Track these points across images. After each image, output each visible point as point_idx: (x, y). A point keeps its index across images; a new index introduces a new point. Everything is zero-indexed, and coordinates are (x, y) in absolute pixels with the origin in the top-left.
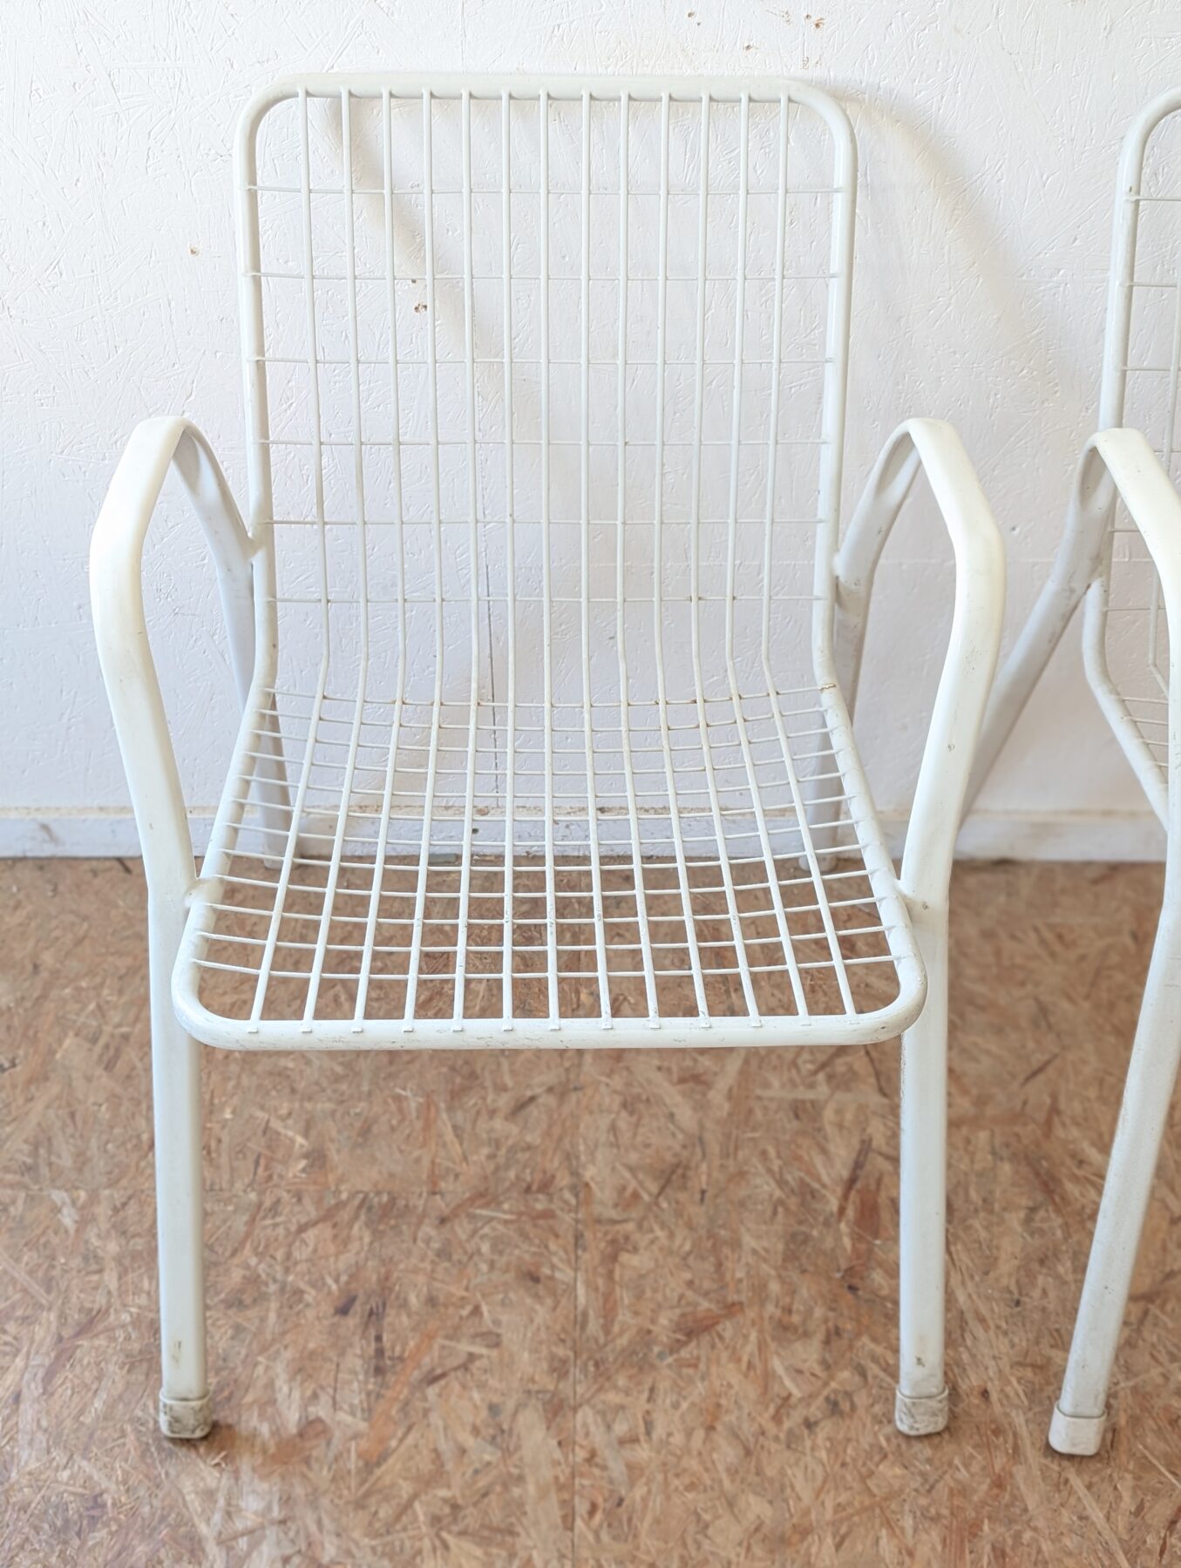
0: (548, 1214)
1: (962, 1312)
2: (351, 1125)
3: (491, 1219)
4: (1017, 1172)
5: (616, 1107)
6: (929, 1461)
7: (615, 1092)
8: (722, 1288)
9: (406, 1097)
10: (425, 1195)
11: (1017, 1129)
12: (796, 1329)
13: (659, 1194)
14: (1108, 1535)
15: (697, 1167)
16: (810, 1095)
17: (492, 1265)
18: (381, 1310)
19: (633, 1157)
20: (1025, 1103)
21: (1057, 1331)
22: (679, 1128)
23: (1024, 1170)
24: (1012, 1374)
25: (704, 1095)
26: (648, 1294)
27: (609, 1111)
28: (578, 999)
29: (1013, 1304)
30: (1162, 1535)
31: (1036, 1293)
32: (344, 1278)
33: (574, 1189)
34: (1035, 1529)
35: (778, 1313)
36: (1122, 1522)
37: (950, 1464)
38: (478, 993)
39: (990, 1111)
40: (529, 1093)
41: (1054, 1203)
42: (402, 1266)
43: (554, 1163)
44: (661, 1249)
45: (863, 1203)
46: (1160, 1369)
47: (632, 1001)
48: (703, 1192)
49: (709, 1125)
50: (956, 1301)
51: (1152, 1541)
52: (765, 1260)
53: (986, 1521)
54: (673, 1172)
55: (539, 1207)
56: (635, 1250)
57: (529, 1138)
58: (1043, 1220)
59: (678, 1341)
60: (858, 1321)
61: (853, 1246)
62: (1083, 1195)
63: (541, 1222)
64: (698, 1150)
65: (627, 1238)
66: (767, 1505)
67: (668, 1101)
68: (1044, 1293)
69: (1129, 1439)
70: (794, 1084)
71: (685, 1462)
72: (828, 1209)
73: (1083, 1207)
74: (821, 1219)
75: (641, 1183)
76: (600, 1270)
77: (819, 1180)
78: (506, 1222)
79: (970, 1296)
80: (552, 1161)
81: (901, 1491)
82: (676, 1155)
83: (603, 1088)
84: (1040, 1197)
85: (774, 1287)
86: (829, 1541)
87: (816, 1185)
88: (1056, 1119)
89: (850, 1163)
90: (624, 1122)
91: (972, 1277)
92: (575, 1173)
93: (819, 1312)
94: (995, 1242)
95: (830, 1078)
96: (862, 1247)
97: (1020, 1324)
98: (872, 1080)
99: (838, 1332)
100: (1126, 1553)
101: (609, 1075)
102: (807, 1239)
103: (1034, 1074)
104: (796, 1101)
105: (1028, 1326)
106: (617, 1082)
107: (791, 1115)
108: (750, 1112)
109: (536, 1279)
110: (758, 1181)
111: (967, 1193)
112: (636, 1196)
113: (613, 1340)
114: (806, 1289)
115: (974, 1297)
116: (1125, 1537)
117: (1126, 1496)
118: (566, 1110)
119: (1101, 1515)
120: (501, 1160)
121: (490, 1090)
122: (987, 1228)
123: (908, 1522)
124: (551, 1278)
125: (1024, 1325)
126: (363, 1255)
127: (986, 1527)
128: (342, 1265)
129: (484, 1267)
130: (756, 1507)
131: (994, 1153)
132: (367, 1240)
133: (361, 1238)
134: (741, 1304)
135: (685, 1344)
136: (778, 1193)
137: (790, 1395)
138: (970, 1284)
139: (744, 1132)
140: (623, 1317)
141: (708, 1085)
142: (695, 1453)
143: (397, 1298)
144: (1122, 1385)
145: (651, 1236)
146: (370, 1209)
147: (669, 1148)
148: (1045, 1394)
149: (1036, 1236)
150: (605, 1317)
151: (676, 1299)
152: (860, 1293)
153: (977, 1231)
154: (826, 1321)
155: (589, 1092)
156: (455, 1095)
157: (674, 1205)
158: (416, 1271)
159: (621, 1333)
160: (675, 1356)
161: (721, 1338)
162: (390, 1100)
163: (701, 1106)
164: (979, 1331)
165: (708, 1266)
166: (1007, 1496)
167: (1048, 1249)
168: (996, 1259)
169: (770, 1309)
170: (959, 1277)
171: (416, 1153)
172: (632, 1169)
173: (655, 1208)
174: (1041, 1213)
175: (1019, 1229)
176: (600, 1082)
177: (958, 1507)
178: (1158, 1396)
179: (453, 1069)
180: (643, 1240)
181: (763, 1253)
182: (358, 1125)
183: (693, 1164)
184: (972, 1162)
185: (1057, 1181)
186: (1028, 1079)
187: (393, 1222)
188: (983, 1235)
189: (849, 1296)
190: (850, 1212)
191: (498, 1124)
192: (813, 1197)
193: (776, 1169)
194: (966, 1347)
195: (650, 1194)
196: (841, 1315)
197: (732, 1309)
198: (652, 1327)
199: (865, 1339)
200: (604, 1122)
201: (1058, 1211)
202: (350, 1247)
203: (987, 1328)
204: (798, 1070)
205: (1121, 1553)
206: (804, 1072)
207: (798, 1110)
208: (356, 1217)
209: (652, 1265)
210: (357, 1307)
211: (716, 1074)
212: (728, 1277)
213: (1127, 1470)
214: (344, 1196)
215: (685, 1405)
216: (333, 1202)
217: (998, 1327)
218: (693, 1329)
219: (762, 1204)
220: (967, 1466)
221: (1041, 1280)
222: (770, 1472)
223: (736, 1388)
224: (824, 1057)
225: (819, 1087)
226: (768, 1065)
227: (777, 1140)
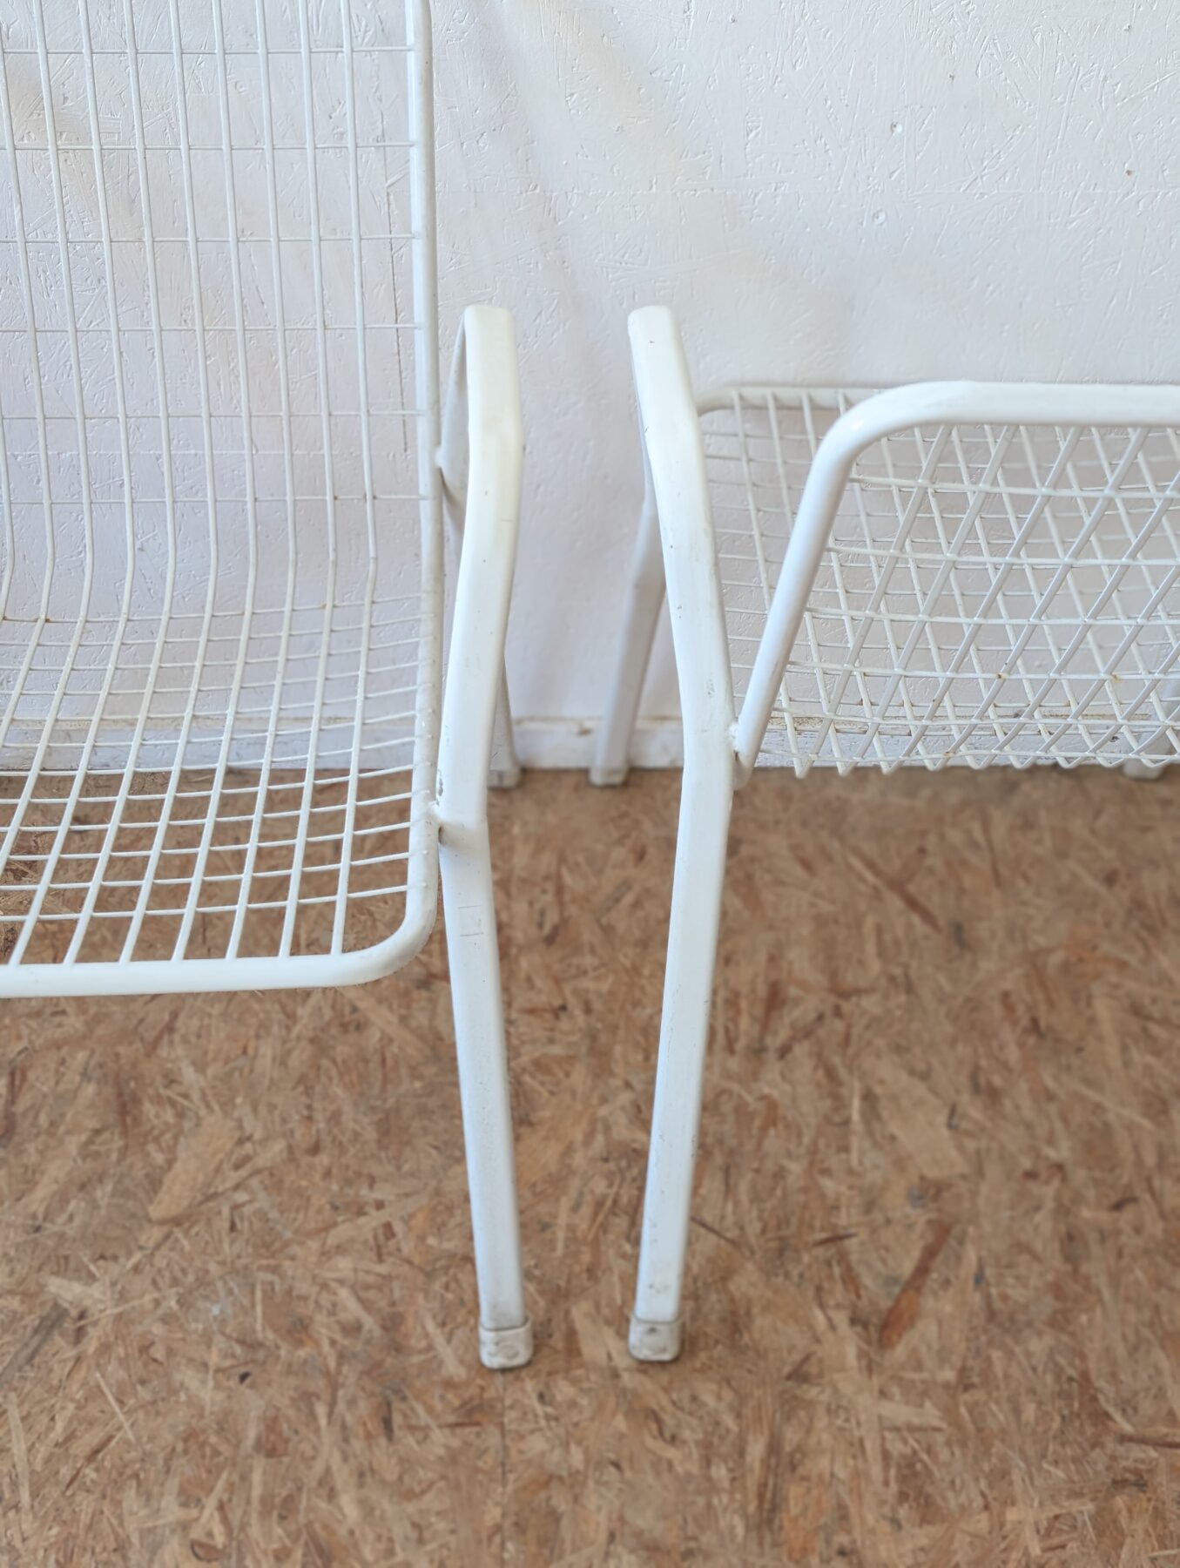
4: (99, 1094)
11: (120, 1048)
14: (21, 1468)
20: (141, 1021)
21: (66, 1258)
23: (108, 1090)
29: (32, 1231)
30: (79, 1465)
31: (61, 1219)
36: (42, 1451)
41: (124, 1124)
46: (156, 1295)
51: (66, 1472)
58: (103, 1143)
62: (157, 1116)
68: (71, 1218)
69: (89, 1368)
73: (153, 1128)
84: (112, 1118)
88: (166, 1038)
94: (42, 1166)
97: (29, 1251)
100: (31, 1485)
105: (37, 1253)
111: (36, 1117)
116: (38, 1468)
117: (60, 1426)
119: (24, 1447)
122: (41, 1153)
125: (33, 1252)
131: (84, 1074)
144: (108, 1312)
148: (23, 1323)
149: (89, 1160)
153: (29, 1155)
167: (95, 1173)
168: (36, 1184)
174: (106, 1135)
175: (74, 1153)
178: (140, 1323)
184: (57, 1084)
185: (137, 1101)
188: (34, 1159)
201: (124, 1133)
205: (27, 1486)
213: (72, 1400)
221: (72, 1205)
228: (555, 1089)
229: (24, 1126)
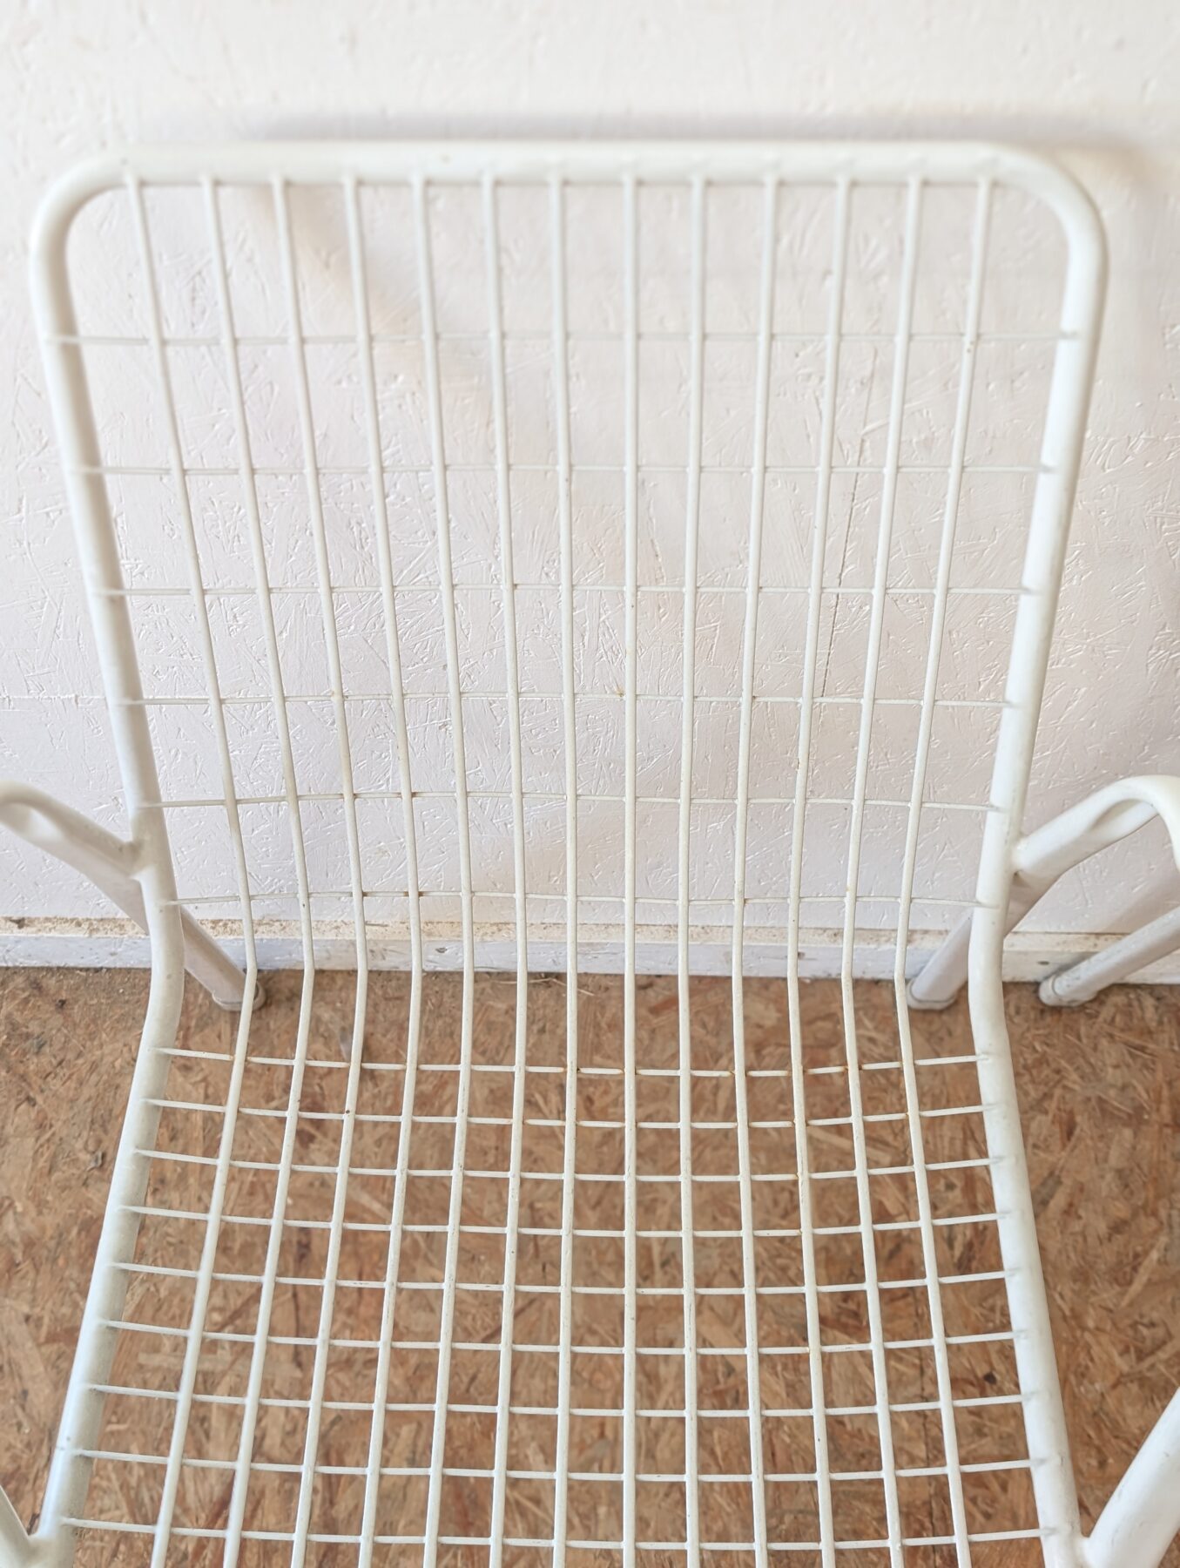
16: (206, 1364)
20: (473, 1379)
22: (30, 1417)
47: (19, 1209)
64: (45, 1449)
67: (26, 1371)
72: (183, 1547)
77: (183, 1500)
82: (15, 1458)
110: (107, 1501)
139: (110, 1421)
147: (9, 1446)
183: (31, 1477)
185: (480, 1508)
193: (133, 1481)
219: (102, 1540)
224: (240, 1302)
225: (220, 1352)
226: (166, 1314)
227: (144, 1433)
228: (990, 1510)
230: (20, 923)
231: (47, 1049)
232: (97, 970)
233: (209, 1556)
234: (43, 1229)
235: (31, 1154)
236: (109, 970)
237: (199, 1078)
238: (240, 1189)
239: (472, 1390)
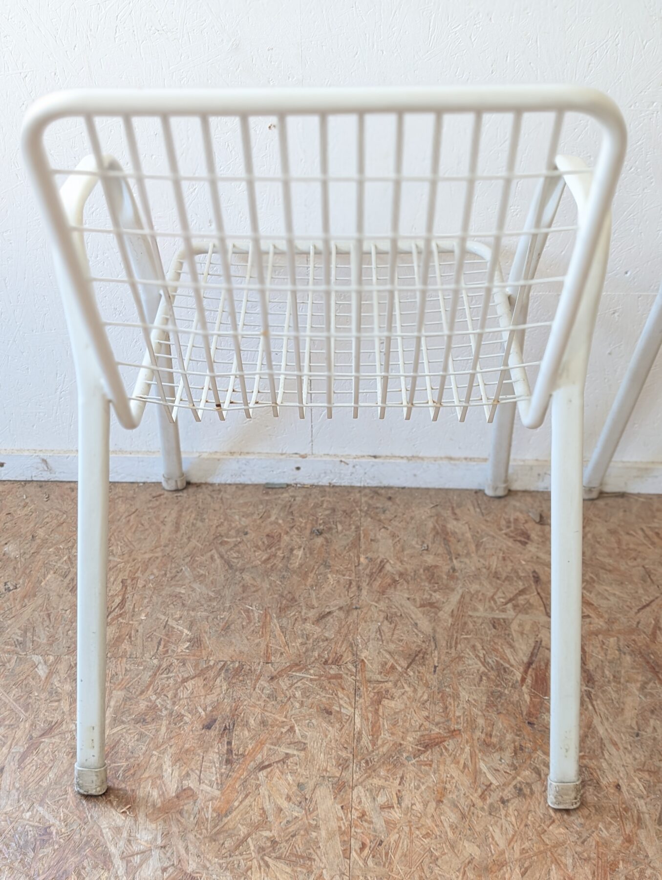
0: (338, 677)
1: (602, 739)
2: (218, 624)
3: (303, 678)
4: (634, 661)
5: (381, 619)
6: (582, 825)
7: (381, 611)
8: (448, 721)
9: (252, 610)
10: (261, 663)
11: (633, 637)
12: (495, 746)
13: (408, 667)
15: (432, 653)
16: (503, 616)
17: (302, 704)
18: (231, 727)
19: (392, 647)
20: (638, 623)
22: (422, 633)
23: (639, 659)
24: (635, 776)
25: (436, 614)
26: (401, 723)
27: (377, 621)
28: (359, 561)
29: (634, 735)
31: (649, 730)
32: (209, 709)
33: (354, 663)
34: (654, 868)
35: (483, 736)
37: (596, 827)
38: (298, 555)
39: (616, 627)
40: (327, 610)
41: (659, 679)
42: (245, 703)
43: (343, 648)
44: (409, 698)
45: (536, 675)
47: (392, 562)
48: (435, 667)
49: (438, 630)
50: (598, 732)
52: (475, 706)
53: (621, 862)
54: (417, 655)
55: (332, 672)
56: (392, 698)
57: (327, 635)
58: (652, 688)
59: (419, 750)
60: (535, 742)
61: (531, 699)
63: (333, 681)
64: (433, 644)
65: (387, 691)
66: (476, 848)
67: (413, 616)
68: (655, 730)
70: (492, 610)
71: (422, 821)
72: (515, 678)
74: (510, 684)
75: (396, 661)
76: (370, 708)
77: (509, 662)
78: (311, 680)
79: (606, 730)
80: (341, 647)
81: (564, 842)
82: (418, 646)
83: (373, 608)
84: (650, 675)
85: (481, 721)
86: (517, 870)
87: (507, 665)
88: (658, 632)
89: (529, 653)
90: (386, 627)
91: (607, 719)
92: (355, 654)
93: (509, 736)
94: (621, 700)
95: (515, 607)
96: (537, 700)
97: (639, 747)
98: (542, 608)
99: (522, 748)
101: (377, 602)
102: (501, 695)
103: (644, 607)
104: (493, 618)
105: (645, 748)
106: (382, 605)
107: (491, 626)
108: (465, 623)
109: (330, 713)
110: (470, 662)
111: (603, 672)
112: (393, 668)
113: (378, 749)
114: (501, 724)
115: (609, 730)
118: (350, 620)
120: (310, 646)
121: (304, 608)
122: (616, 692)
123: (569, 861)
124: (339, 712)
125: (642, 747)
126: (222, 696)
127: (621, 866)
128: (208, 701)
129: (297, 705)
130: (470, 849)
131: (619, 650)
132: (224, 688)
133: (221, 687)
134: (459, 730)
135: (425, 752)
136: (483, 669)
137: (491, 784)
138: (606, 723)
139: (462, 635)
140: (385, 735)
141: (439, 609)
142: (429, 816)
143: (242, 721)
145: (403, 691)
146: (227, 670)
147: (414, 642)
148: (657, 788)
149: (648, 697)
150: (373, 735)
151: (418, 727)
152: (535, 726)
153: (610, 693)
154: (514, 742)
155: (365, 610)
156: (282, 610)
157: (417, 673)
158: (255, 706)
159: (383, 745)
160: (417, 759)
161: (446, 749)
162: (242, 612)
163: (435, 620)
164: (613, 750)
165: (439, 708)
166: (634, 848)
167: (656, 705)
168: (623, 709)
169: (478, 733)
170: (599, 719)
171: (257, 641)
172: (390, 653)
173: (405, 675)
174: (651, 684)
175: (637, 693)
176: (371, 605)
177: (602, 853)
179: (282, 596)
180: (397, 693)
181: (473, 702)
182: (222, 624)
183: (429, 652)
184: (606, 655)
185: (660, 667)
186: (639, 610)
187: (241, 678)
188: (614, 695)
189: (529, 728)
190: (529, 681)
191: (308, 626)
192: (505, 672)
193: (481, 655)
194: (605, 759)
195: (402, 667)
196: (524, 738)
197: (453, 733)
198: (402, 742)
199: (539, 753)
200: (374, 627)
202: (214, 691)
203: (618, 749)
204: (495, 602)
206: (499, 603)
207: (495, 624)
208: (219, 675)
209: (403, 706)
210: (217, 725)
211: (443, 603)
212: (451, 715)
214: (212, 663)
215: (423, 788)
216: (204, 666)
217: (626, 748)
218: (428, 744)
219: (473, 675)
220: (607, 829)
221: (652, 722)
222: (478, 829)
223: (456, 778)
224: (512, 596)
225: (508, 612)
226: (477, 598)
227: (482, 639)
229: (597, 676)
230: (375, 457)
231: (387, 512)
232: (403, 488)
233: (530, 682)
234: (406, 569)
235: (391, 545)
236: (409, 488)
237: (464, 522)
238: (498, 558)
239: (639, 626)
